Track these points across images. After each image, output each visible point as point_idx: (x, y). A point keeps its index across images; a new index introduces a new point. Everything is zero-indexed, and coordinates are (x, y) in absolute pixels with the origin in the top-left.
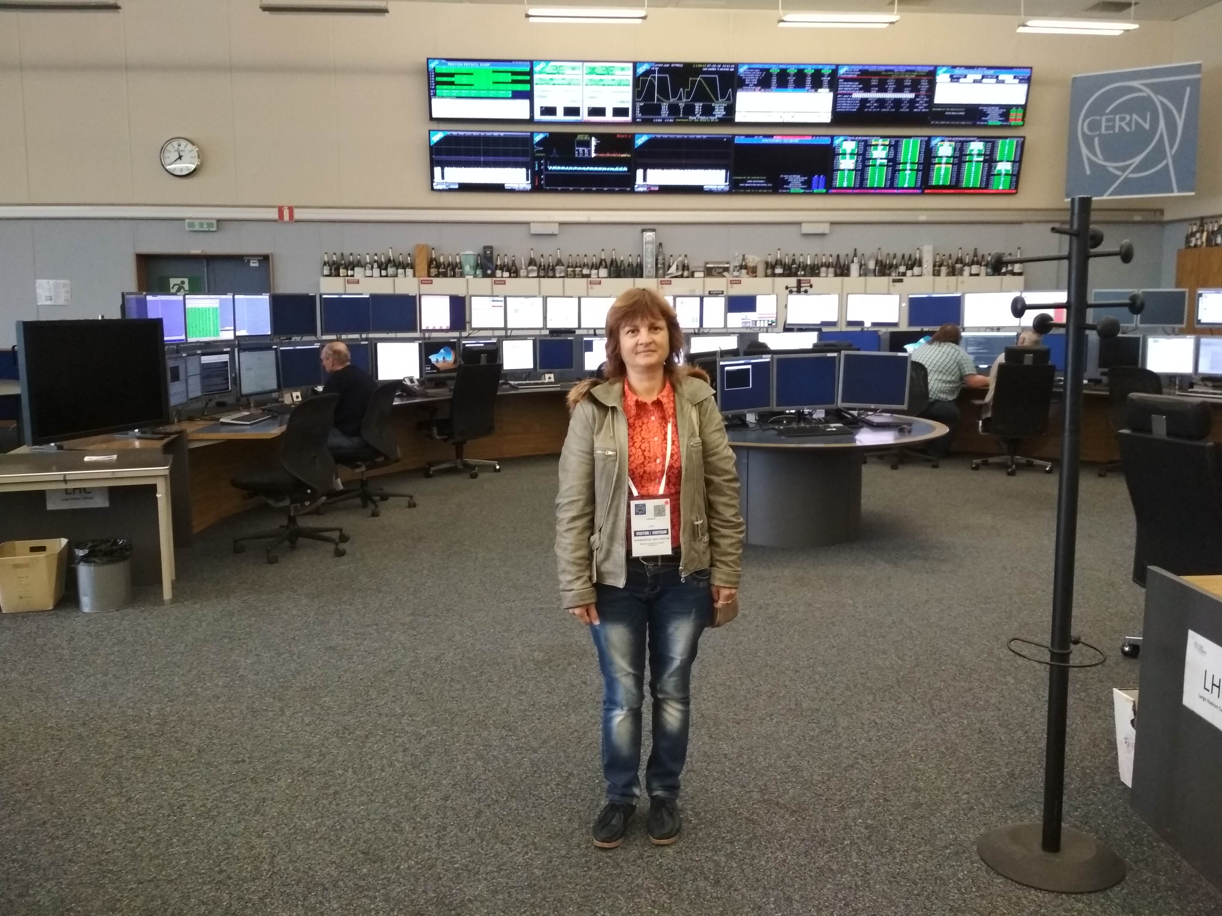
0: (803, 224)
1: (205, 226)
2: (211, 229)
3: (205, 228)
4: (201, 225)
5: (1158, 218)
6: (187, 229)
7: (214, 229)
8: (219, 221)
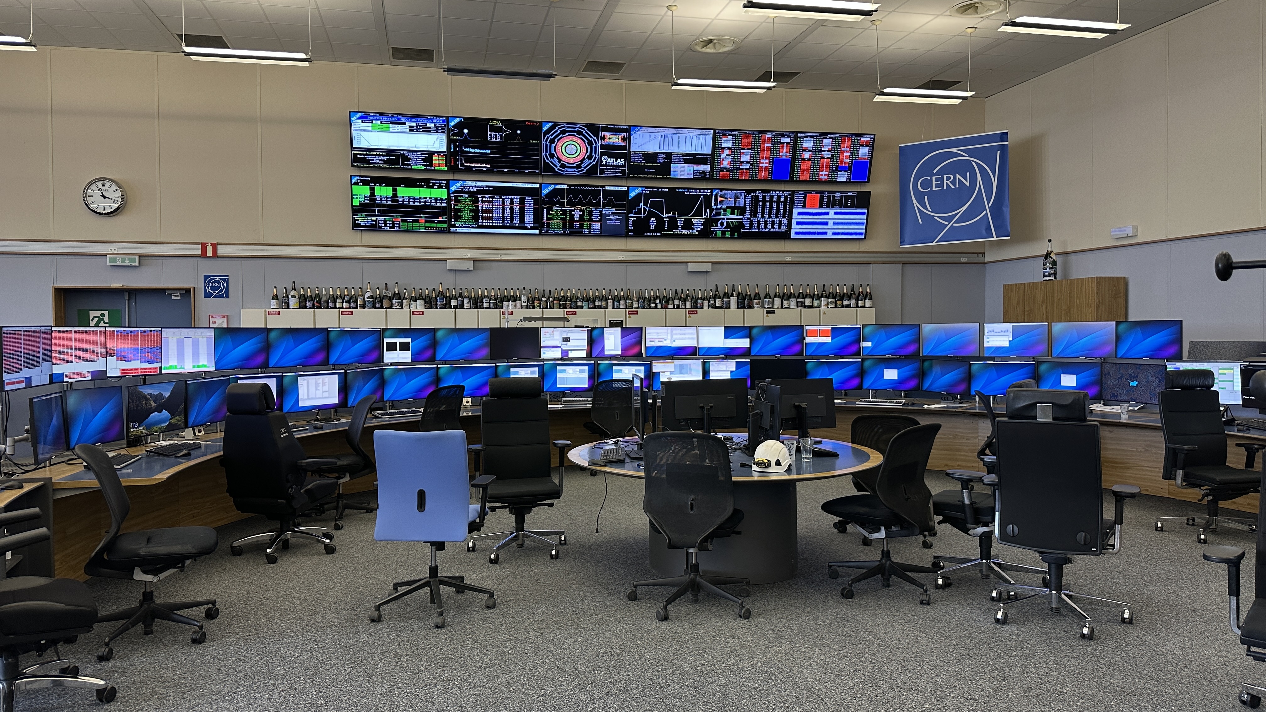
0: (689, 264)
1: (127, 261)
2: (133, 264)
3: (127, 263)
4: (123, 260)
5: (980, 260)
6: (108, 264)
7: (137, 264)
8: (141, 256)
